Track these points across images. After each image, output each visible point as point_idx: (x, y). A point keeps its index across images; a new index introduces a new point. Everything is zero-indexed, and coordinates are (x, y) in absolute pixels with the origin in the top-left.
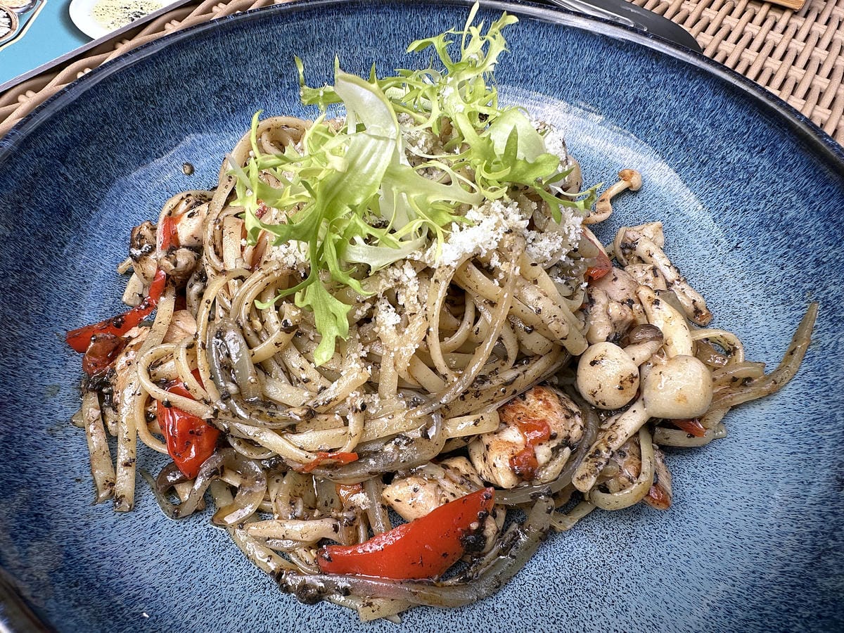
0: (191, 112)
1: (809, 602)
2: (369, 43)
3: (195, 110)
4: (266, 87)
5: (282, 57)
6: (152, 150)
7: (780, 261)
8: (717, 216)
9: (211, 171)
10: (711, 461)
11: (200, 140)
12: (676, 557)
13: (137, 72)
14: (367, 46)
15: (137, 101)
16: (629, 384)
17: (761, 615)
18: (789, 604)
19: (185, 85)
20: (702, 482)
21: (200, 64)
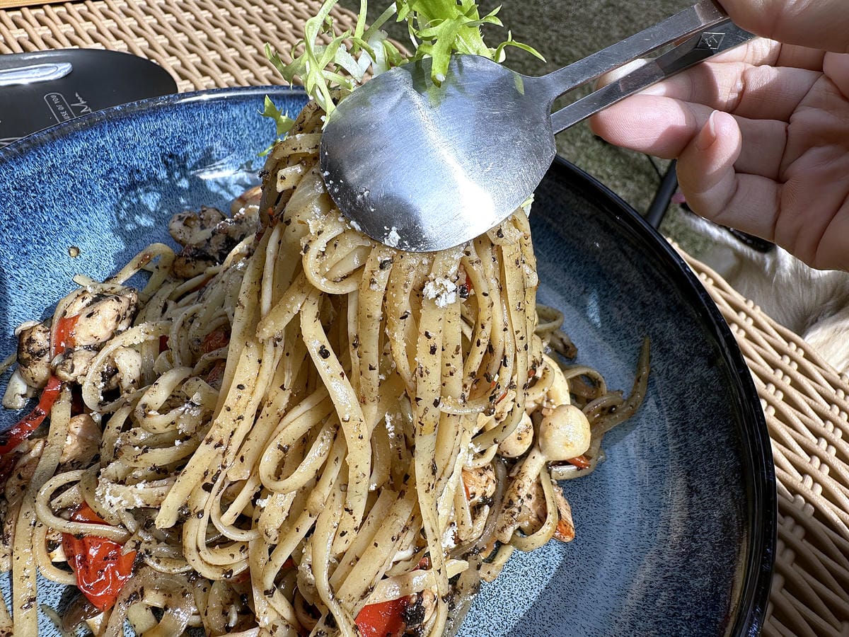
0: (76, 196)
1: (688, 603)
2: (256, 126)
3: (80, 194)
4: (156, 167)
5: (171, 140)
6: (33, 237)
7: (618, 304)
8: (566, 267)
9: (99, 251)
10: (596, 484)
11: (86, 222)
12: (585, 581)
13: (17, 164)
14: (254, 129)
15: (16, 192)
16: (525, 434)
17: (656, 623)
18: (675, 609)
19: (70, 172)
20: (593, 504)
21: (86, 151)
